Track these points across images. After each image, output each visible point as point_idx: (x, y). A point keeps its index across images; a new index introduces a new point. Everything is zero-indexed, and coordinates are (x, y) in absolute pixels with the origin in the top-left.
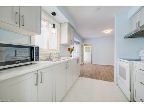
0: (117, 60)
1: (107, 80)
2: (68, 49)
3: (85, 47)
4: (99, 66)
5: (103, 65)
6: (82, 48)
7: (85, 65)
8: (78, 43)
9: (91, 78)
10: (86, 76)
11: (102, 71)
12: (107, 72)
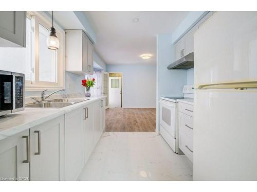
0: (159, 99)
1: (146, 131)
2: (82, 81)
3: (110, 78)
4: (134, 111)
5: (139, 109)
6: (106, 81)
7: (110, 111)
8: (98, 71)
9: (124, 131)
10: (116, 130)
11: (139, 117)
12: (146, 118)
